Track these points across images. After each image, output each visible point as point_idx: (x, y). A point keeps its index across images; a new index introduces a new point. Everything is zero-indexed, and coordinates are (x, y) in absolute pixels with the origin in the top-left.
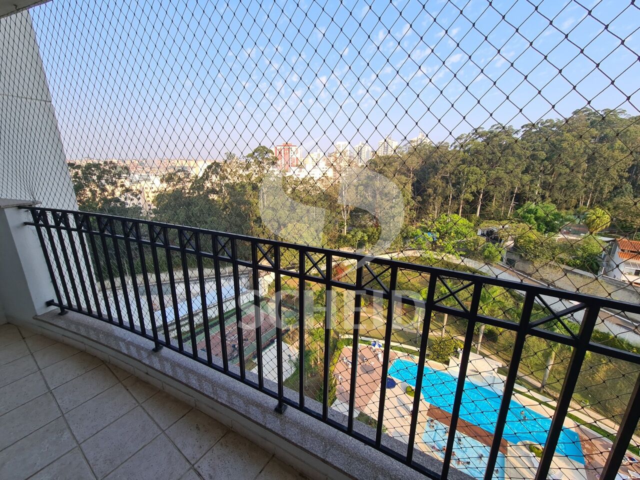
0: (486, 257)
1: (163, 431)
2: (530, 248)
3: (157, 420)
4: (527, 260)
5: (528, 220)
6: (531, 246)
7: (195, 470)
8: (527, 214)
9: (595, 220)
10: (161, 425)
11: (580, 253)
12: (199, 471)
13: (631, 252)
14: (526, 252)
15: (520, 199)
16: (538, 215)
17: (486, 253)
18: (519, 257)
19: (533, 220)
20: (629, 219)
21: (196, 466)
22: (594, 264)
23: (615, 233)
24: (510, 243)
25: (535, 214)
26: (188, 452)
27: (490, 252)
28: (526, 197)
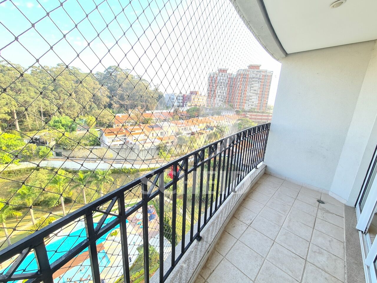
0: (42, 156)
1: (238, 240)
2: (68, 142)
3: (233, 245)
4: (68, 150)
5: (58, 127)
6: (67, 141)
7: (250, 225)
8: (56, 124)
9: (90, 122)
10: (235, 242)
11: (91, 139)
12: (250, 223)
13: (108, 133)
14: (67, 145)
15: (47, 115)
16: (63, 123)
17: (41, 153)
18: (62, 149)
19: (61, 127)
20: (101, 119)
21: (249, 225)
22: (98, 142)
23: (98, 126)
24: (53, 143)
25: (61, 123)
26: (245, 228)
27: (44, 152)
28: (50, 113)
